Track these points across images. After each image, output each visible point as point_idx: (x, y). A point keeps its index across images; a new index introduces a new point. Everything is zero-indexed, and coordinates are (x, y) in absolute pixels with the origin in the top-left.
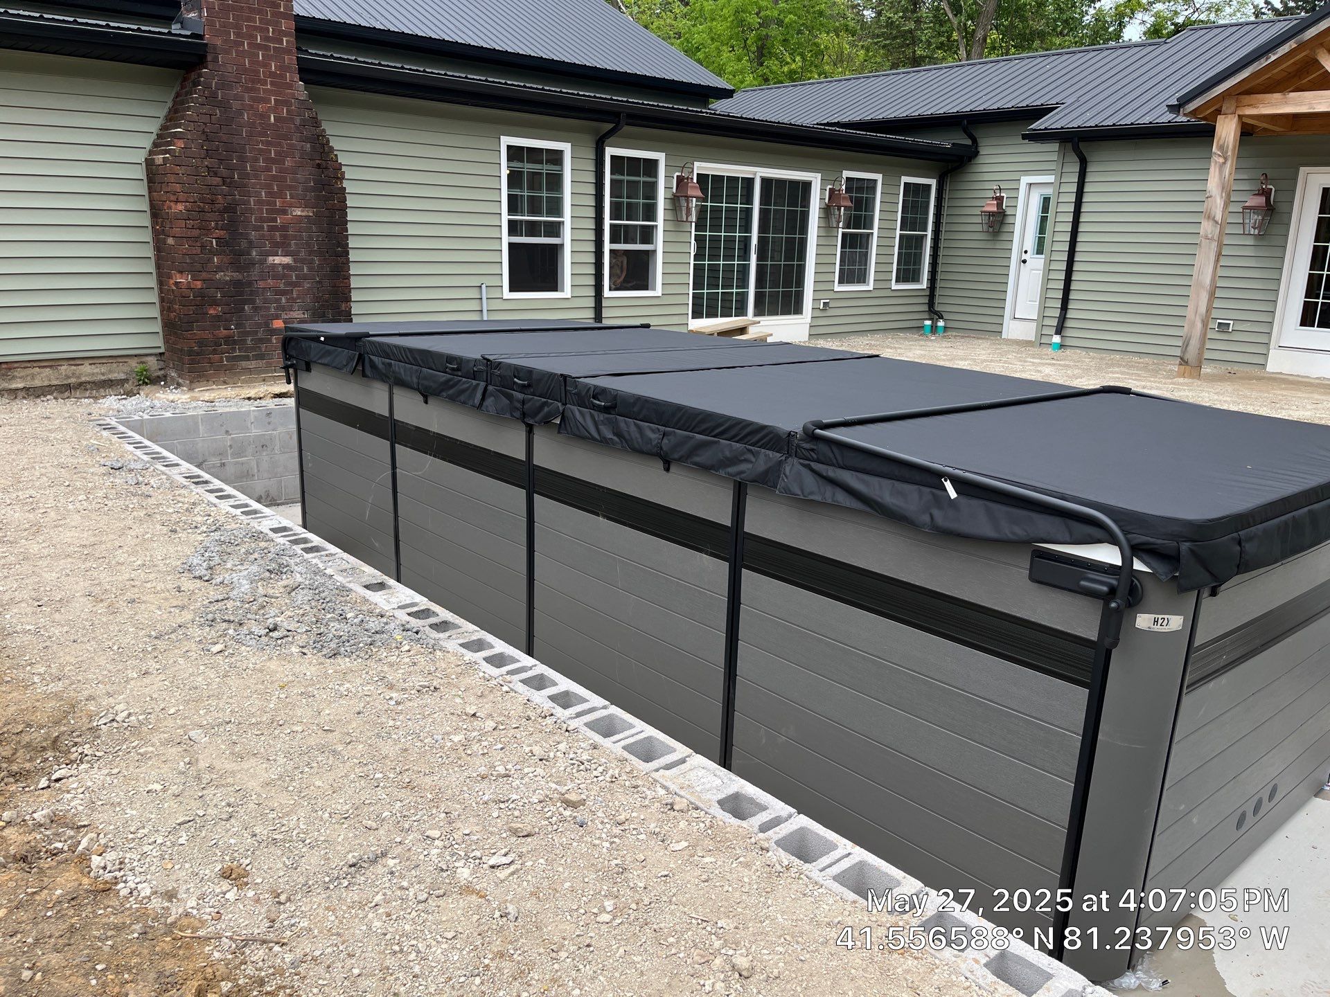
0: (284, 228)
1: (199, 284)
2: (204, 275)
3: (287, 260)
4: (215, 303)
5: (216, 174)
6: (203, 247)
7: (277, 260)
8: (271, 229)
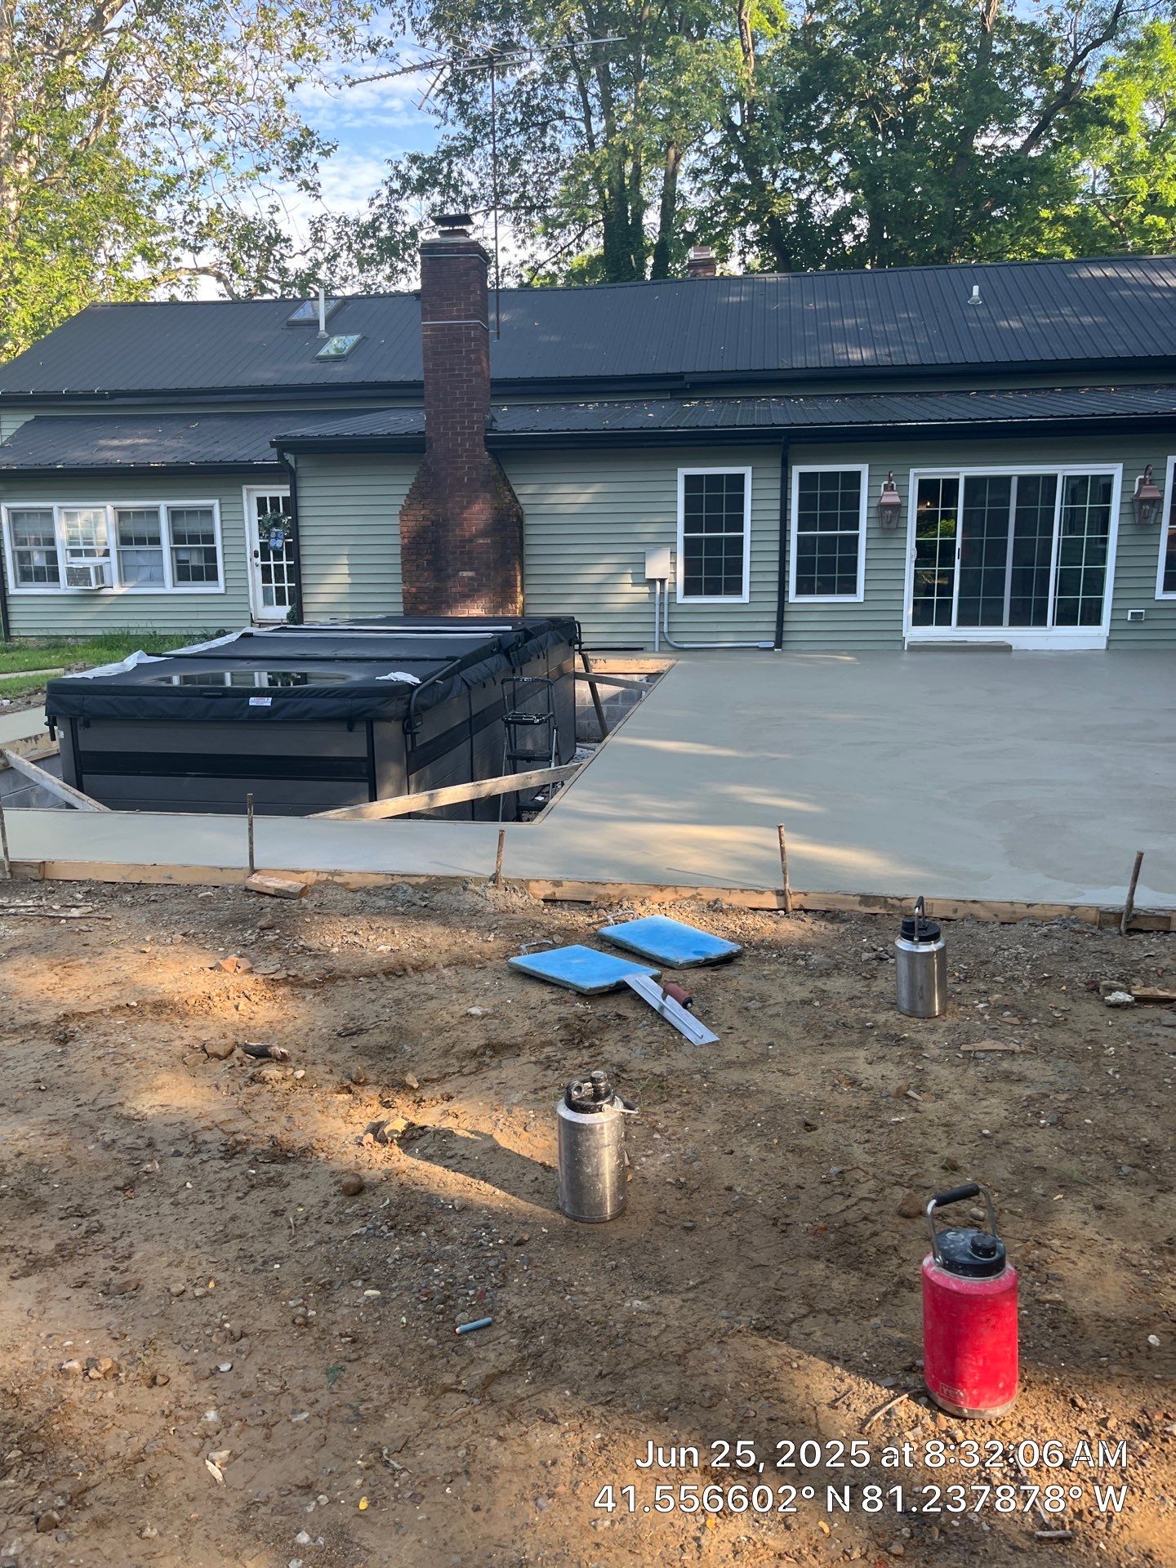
0: (470, 552)
1: (414, 590)
2: (418, 584)
3: (471, 574)
4: (423, 603)
5: (428, 519)
6: (418, 566)
7: (465, 574)
8: (462, 553)
